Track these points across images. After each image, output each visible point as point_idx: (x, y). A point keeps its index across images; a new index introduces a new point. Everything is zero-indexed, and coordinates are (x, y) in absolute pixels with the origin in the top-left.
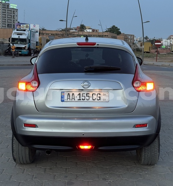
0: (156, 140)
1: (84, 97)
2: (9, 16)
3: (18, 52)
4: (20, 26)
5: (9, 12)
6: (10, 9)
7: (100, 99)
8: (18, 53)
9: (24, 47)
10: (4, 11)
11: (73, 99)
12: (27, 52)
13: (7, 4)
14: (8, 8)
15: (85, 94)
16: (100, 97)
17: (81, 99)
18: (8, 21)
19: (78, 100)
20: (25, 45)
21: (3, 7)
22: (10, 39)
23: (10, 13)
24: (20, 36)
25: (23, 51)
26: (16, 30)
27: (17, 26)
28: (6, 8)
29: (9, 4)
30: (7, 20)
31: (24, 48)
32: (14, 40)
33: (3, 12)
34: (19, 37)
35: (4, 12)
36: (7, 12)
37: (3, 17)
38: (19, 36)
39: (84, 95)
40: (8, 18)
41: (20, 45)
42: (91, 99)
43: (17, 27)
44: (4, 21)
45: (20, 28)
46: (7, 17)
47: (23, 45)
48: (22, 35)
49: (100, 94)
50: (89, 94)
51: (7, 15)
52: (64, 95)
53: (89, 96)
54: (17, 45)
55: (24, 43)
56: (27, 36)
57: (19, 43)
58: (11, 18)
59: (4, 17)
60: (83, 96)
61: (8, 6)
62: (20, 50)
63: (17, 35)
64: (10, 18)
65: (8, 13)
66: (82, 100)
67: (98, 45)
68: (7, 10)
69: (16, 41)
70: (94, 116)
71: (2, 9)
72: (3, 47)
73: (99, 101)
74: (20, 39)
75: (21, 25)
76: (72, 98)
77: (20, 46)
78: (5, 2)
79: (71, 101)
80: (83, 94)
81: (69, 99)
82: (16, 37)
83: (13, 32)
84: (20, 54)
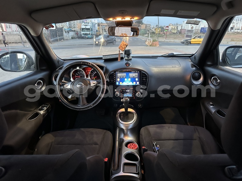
4: (87, 21)
12: (91, 37)
22: (80, 28)
24: (86, 26)
25: (88, 35)
32: (83, 29)
38: (85, 26)
41: (87, 32)
54: (85, 32)
55: (89, 31)
56: (90, 26)
69: (84, 30)
74: (86, 28)
82: (84, 27)
83: (82, 24)
84: (87, 38)
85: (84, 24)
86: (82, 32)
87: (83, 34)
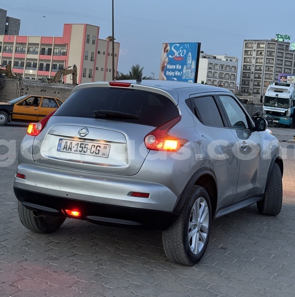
0: (179, 225)
1: (86, 149)
2: (287, 63)
3: (272, 120)
4: (286, 78)
5: (288, 56)
6: (290, 51)
7: (98, 153)
8: (272, 122)
9: (284, 112)
10: (280, 55)
11: (70, 150)
12: (288, 121)
13: (286, 43)
14: (288, 50)
15: (83, 144)
16: (99, 150)
17: (78, 150)
18: (284, 71)
19: (75, 151)
20: (286, 110)
21: (279, 49)
22: (262, 97)
23: (290, 58)
24: (279, 93)
25: (281, 118)
26: (274, 83)
27: (281, 78)
28: (283, 50)
29: (289, 43)
30: (283, 69)
31: (285, 114)
32: (268, 100)
33: (278, 57)
34: (277, 95)
35: (280, 57)
36: (284, 56)
37: (277, 64)
38: (277, 93)
39: (82, 146)
40: (285, 65)
41: (278, 108)
42: (89, 151)
43: (281, 80)
44: (278, 70)
45: (286, 81)
46: (283, 65)
47: (283, 109)
48: (282, 92)
49: (100, 147)
50: (88, 145)
51: (284, 61)
52: (61, 143)
53: (87, 148)
54: (272, 108)
55: (284, 106)
56: (290, 94)
57: (276, 105)
58: (291, 66)
59: (279, 64)
60: (80, 147)
61: (288, 46)
62: (277, 117)
63: (275, 91)
64: (289, 66)
65: (286, 58)
66: (78, 152)
67: (133, 86)
68: (284, 54)
69: (271, 102)
70: (87, 173)
71: (278, 51)
72: (253, 110)
73: (97, 155)
74: (278, 98)
75: (288, 77)
76: (69, 148)
77: (278, 110)
78: (283, 40)
79: (67, 151)
80: (81, 144)
81: (65, 149)
82: (272, 94)
83: (270, 86)
84: (275, 123)
85: (273, 86)
86: (264, 107)
87: (268, 112)
